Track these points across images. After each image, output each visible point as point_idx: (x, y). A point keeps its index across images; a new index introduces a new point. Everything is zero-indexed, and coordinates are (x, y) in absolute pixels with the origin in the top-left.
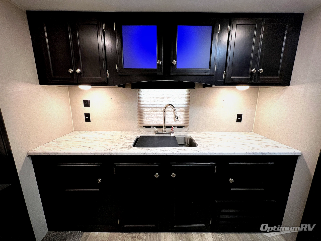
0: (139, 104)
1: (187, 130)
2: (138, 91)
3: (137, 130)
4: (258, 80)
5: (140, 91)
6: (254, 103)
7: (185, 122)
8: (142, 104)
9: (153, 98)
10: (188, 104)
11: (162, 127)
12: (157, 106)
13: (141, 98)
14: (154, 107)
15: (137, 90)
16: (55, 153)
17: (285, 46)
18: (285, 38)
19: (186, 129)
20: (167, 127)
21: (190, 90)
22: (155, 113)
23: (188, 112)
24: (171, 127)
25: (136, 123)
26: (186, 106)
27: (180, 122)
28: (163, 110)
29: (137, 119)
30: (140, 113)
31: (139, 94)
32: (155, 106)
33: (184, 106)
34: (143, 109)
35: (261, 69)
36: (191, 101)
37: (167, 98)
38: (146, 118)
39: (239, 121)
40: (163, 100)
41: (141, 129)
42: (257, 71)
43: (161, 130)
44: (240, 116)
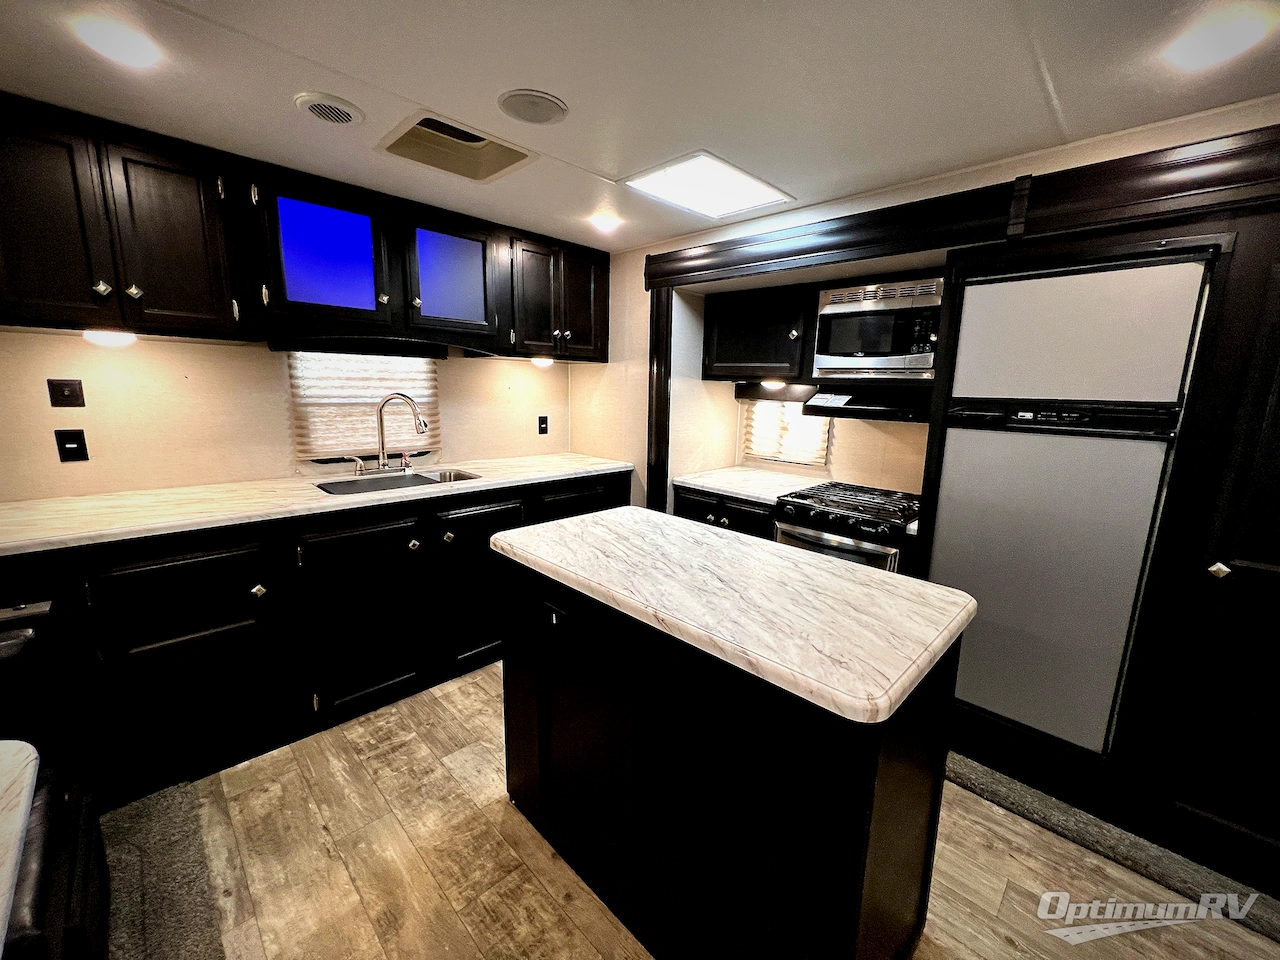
0: (294, 395)
1: (436, 460)
2: (289, 357)
3: (288, 473)
4: (566, 351)
5: (296, 359)
6: (565, 395)
7: (430, 441)
8: (302, 397)
9: (339, 378)
10: (435, 395)
11: (376, 457)
12: (353, 401)
13: (297, 378)
14: (344, 405)
15: (284, 354)
16: (90, 538)
17: (595, 299)
18: (592, 286)
19: (435, 458)
20: (390, 456)
21: (435, 363)
22: (349, 419)
23: (437, 414)
24: (400, 456)
25: (286, 452)
26: (431, 399)
27: (422, 442)
28: (375, 410)
29: (290, 440)
30: (298, 423)
31: (290, 367)
32: (346, 401)
33: (425, 400)
34: (310, 409)
35: (568, 333)
36: (440, 390)
37: (381, 379)
38: (320, 434)
39: (543, 431)
40: (367, 383)
41: (304, 469)
42: (562, 335)
43: (373, 464)
44: (543, 420)
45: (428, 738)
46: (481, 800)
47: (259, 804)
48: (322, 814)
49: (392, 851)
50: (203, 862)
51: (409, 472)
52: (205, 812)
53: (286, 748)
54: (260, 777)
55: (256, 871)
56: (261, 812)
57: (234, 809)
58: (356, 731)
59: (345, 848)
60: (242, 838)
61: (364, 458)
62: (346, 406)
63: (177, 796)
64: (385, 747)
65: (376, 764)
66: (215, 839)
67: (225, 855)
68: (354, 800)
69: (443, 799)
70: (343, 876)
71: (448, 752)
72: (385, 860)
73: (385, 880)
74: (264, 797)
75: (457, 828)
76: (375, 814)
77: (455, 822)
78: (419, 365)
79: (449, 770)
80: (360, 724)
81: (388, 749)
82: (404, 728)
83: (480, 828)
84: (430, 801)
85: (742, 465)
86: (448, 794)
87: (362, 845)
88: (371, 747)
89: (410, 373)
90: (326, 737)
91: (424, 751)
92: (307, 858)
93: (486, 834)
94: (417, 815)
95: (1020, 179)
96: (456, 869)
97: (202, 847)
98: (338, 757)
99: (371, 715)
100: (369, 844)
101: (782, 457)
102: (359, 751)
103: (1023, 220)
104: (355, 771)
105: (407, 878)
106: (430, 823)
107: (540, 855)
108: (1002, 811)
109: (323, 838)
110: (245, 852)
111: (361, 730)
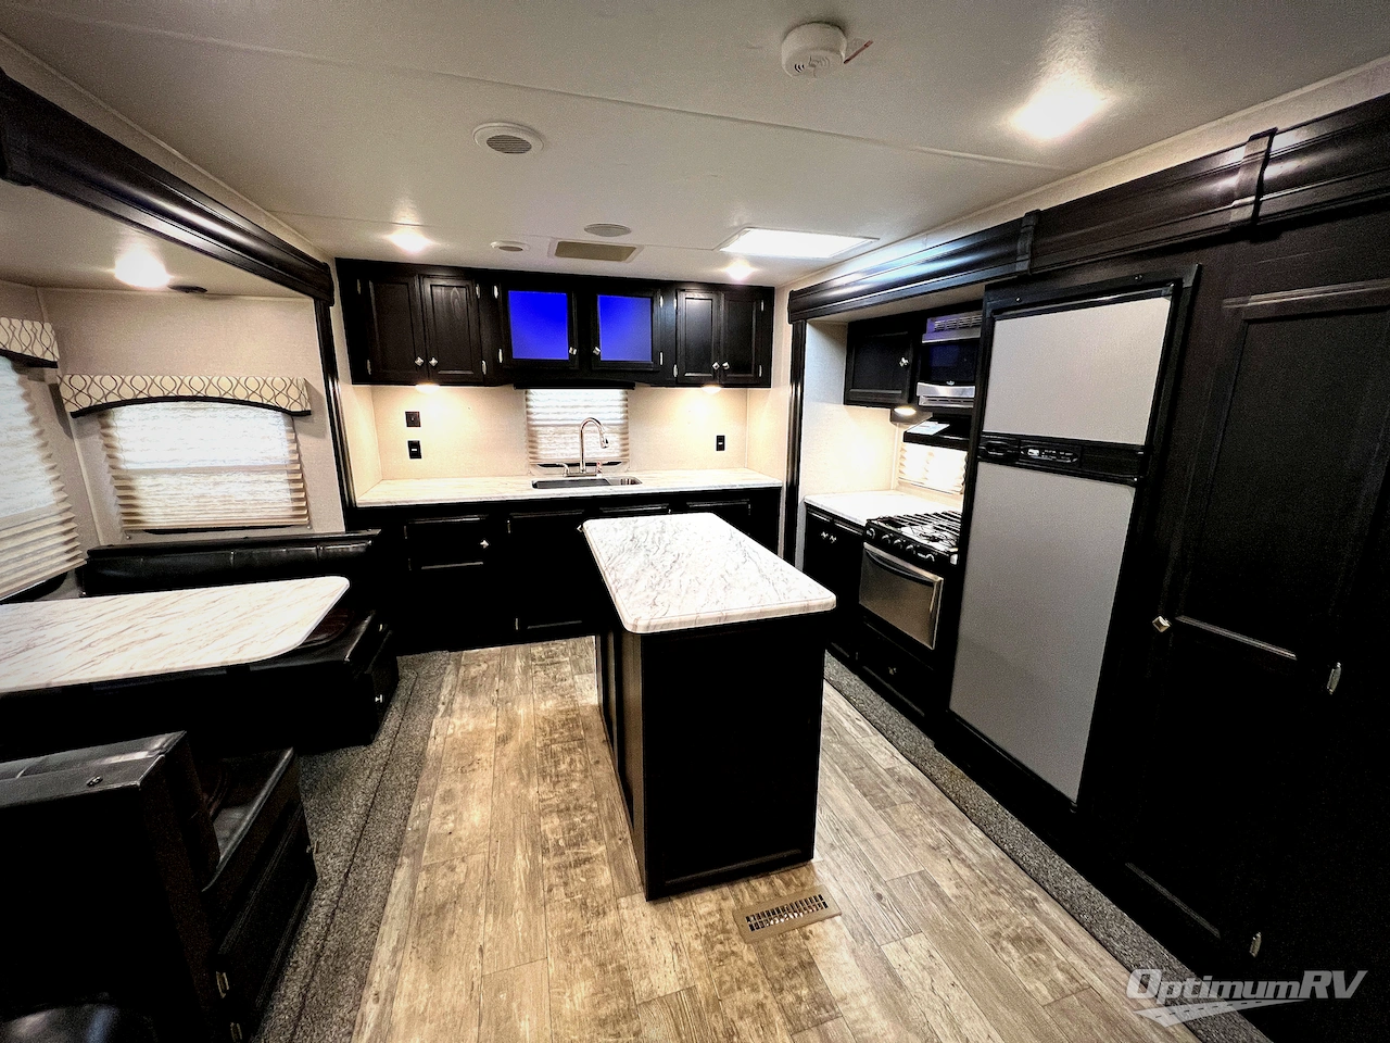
0: (529, 419)
1: (625, 469)
2: (526, 393)
4: (725, 380)
5: (531, 394)
6: (744, 417)
7: (621, 454)
8: (534, 420)
9: (557, 407)
10: (626, 417)
11: (578, 465)
12: (566, 423)
13: (532, 407)
14: (560, 425)
15: (524, 391)
17: (756, 332)
18: (754, 320)
19: (626, 467)
20: (587, 465)
21: (627, 392)
22: (561, 436)
23: (626, 433)
24: (595, 464)
25: (523, 458)
26: (622, 422)
27: (613, 453)
28: (578, 429)
29: (526, 449)
30: (531, 438)
31: (527, 400)
32: (561, 423)
33: (619, 422)
34: (537, 429)
35: (726, 364)
36: (630, 413)
37: (585, 407)
38: (543, 446)
39: (720, 448)
40: (575, 410)
41: (533, 470)
42: (721, 365)
43: (577, 470)
44: (721, 439)
45: (575, 663)
46: (582, 702)
47: (473, 671)
48: (499, 684)
49: (522, 711)
50: (440, 688)
51: (599, 476)
52: (449, 667)
53: (499, 648)
54: (481, 659)
55: (459, 699)
56: (473, 674)
57: (462, 670)
58: (538, 649)
59: (501, 703)
60: (460, 682)
61: (569, 465)
62: (561, 427)
63: (441, 656)
64: (548, 661)
65: (538, 669)
66: (449, 679)
67: (449, 688)
68: (518, 682)
69: (562, 696)
70: (494, 714)
71: (580, 673)
72: (516, 714)
73: (512, 723)
74: (478, 668)
75: (561, 712)
76: (523, 691)
77: (561, 708)
78: (616, 395)
79: (575, 682)
80: (542, 646)
81: (551, 662)
82: (564, 655)
83: (572, 715)
84: (554, 695)
85: (897, 490)
86: (567, 694)
87: (510, 704)
88: (541, 659)
89: (606, 402)
90: (521, 648)
91: (568, 669)
92: (482, 701)
93: (573, 720)
94: (545, 699)
95: (1028, 215)
96: (548, 729)
97: (442, 681)
98: (521, 659)
99: (550, 643)
100: (513, 704)
101: (927, 484)
102: (533, 660)
103: (1027, 257)
104: (525, 670)
105: (522, 724)
106: (549, 705)
107: (596, 739)
108: (980, 835)
109: (494, 695)
110: (458, 689)
111: (541, 649)
